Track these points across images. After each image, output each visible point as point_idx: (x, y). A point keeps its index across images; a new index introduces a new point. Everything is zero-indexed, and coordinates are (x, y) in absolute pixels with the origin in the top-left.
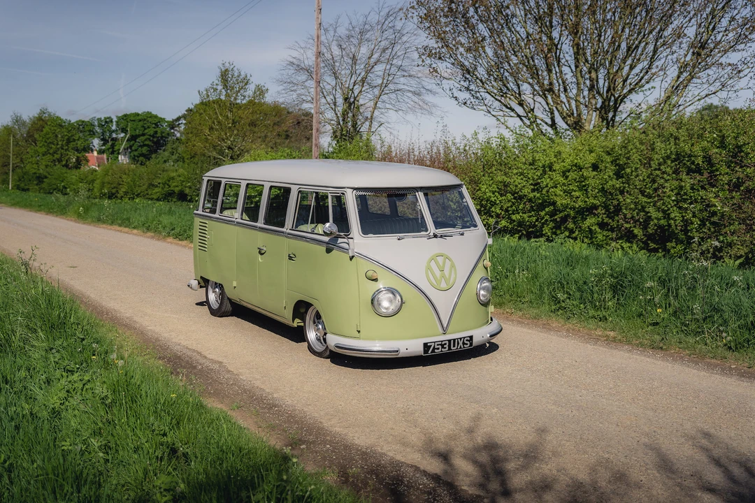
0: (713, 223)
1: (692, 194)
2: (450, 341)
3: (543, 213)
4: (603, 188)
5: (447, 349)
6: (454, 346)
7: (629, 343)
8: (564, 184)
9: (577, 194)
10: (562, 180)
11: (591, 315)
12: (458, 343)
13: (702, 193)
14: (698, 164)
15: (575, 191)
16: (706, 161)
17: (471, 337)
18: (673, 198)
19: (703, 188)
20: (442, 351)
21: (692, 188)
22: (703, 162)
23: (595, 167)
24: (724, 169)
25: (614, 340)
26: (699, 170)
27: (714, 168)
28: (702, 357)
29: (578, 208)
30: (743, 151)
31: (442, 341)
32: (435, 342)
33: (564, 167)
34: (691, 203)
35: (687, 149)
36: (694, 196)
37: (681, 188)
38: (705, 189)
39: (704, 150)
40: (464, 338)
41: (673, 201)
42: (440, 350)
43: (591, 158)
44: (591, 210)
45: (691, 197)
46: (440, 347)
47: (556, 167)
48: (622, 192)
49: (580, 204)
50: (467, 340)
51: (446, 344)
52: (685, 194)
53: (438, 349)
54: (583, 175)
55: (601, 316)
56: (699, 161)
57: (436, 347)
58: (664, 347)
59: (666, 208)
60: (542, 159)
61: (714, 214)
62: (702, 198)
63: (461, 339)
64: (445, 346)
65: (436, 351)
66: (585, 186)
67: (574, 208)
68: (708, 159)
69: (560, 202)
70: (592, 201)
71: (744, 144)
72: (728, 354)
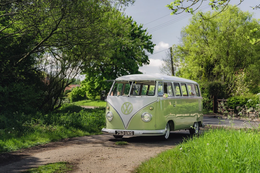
2: (124, 131)
5: (123, 134)
6: (126, 134)
12: (128, 133)
17: (133, 132)
20: (121, 135)
31: (122, 131)
32: (119, 131)
40: (130, 132)
42: (121, 134)
46: (121, 133)
50: (131, 133)
51: (123, 132)
53: (120, 134)
57: (120, 133)
63: (129, 132)
64: (123, 133)
65: (119, 134)
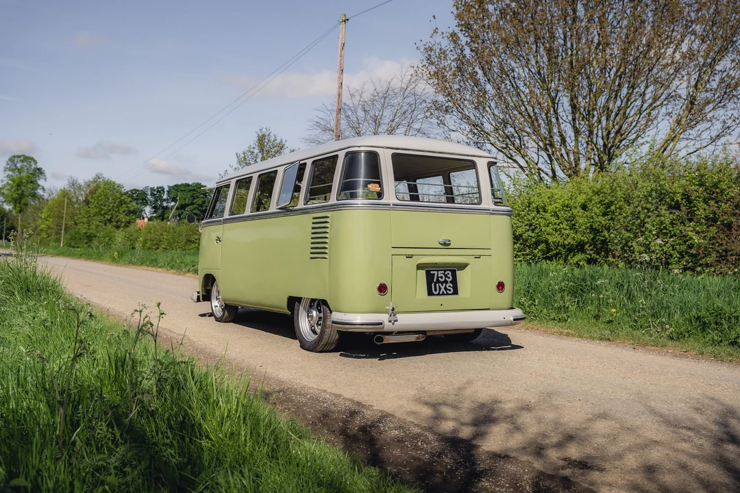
0: (692, 255)
1: (671, 229)
3: (536, 251)
4: (591, 226)
7: (580, 336)
8: (555, 224)
9: (567, 232)
10: (553, 219)
11: (552, 317)
13: (682, 227)
14: (677, 201)
15: (566, 229)
16: (685, 198)
18: (654, 233)
19: (683, 223)
21: (672, 223)
22: (682, 199)
23: (584, 207)
24: (702, 205)
25: (568, 335)
26: (677, 206)
27: (692, 205)
28: (645, 345)
29: (568, 245)
30: (718, 188)
33: (556, 208)
34: (671, 237)
35: (667, 187)
36: (673, 230)
37: (662, 223)
38: (684, 224)
39: (683, 186)
41: (654, 235)
43: (581, 199)
44: (580, 247)
45: (670, 231)
47: (549, 208)
48: (608, 229)
49: (569, 241)
52: (665, 228)
54: (572, 214)
55: (560, 317)
56: (678, 197)
58: (611, 339)
59: (648, 243)
60: (537, 201)
61: (691, 246)
62: (681, 231)
66: (574, 225)
67: (564, 246)
68: (686, 196)
69: (551, 239)
70: (579, 237)
71: (720, 181)
72: (670, 343)
